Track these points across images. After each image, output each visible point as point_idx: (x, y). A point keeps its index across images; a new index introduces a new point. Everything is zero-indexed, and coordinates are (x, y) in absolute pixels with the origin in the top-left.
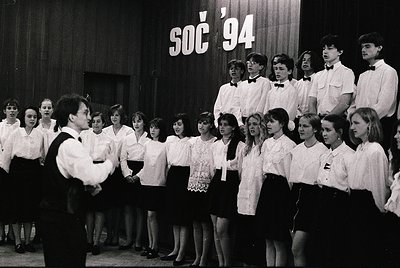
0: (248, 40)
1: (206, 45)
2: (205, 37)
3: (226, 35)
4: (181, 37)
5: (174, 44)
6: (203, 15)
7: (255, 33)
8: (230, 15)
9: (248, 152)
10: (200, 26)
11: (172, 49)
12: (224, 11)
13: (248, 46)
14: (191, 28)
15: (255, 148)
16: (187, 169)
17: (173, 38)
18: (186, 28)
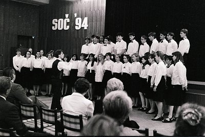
0: (86, 26)
1: (68, 27)
2: (68, 24)
3: (77, 23)
4: (57, 23)
5: (54, 25)
6: (67, 16)
7: (88, 24)
8: (78, 16)
9: (98, 64)
10: (65, 20)
11: (53, 27)
12: (76, 15)
13: (86, 28)
14: (62, 20)
15: (100, 63)
16: (77, 70)
17: (54, 23)
18: (60, 20)
